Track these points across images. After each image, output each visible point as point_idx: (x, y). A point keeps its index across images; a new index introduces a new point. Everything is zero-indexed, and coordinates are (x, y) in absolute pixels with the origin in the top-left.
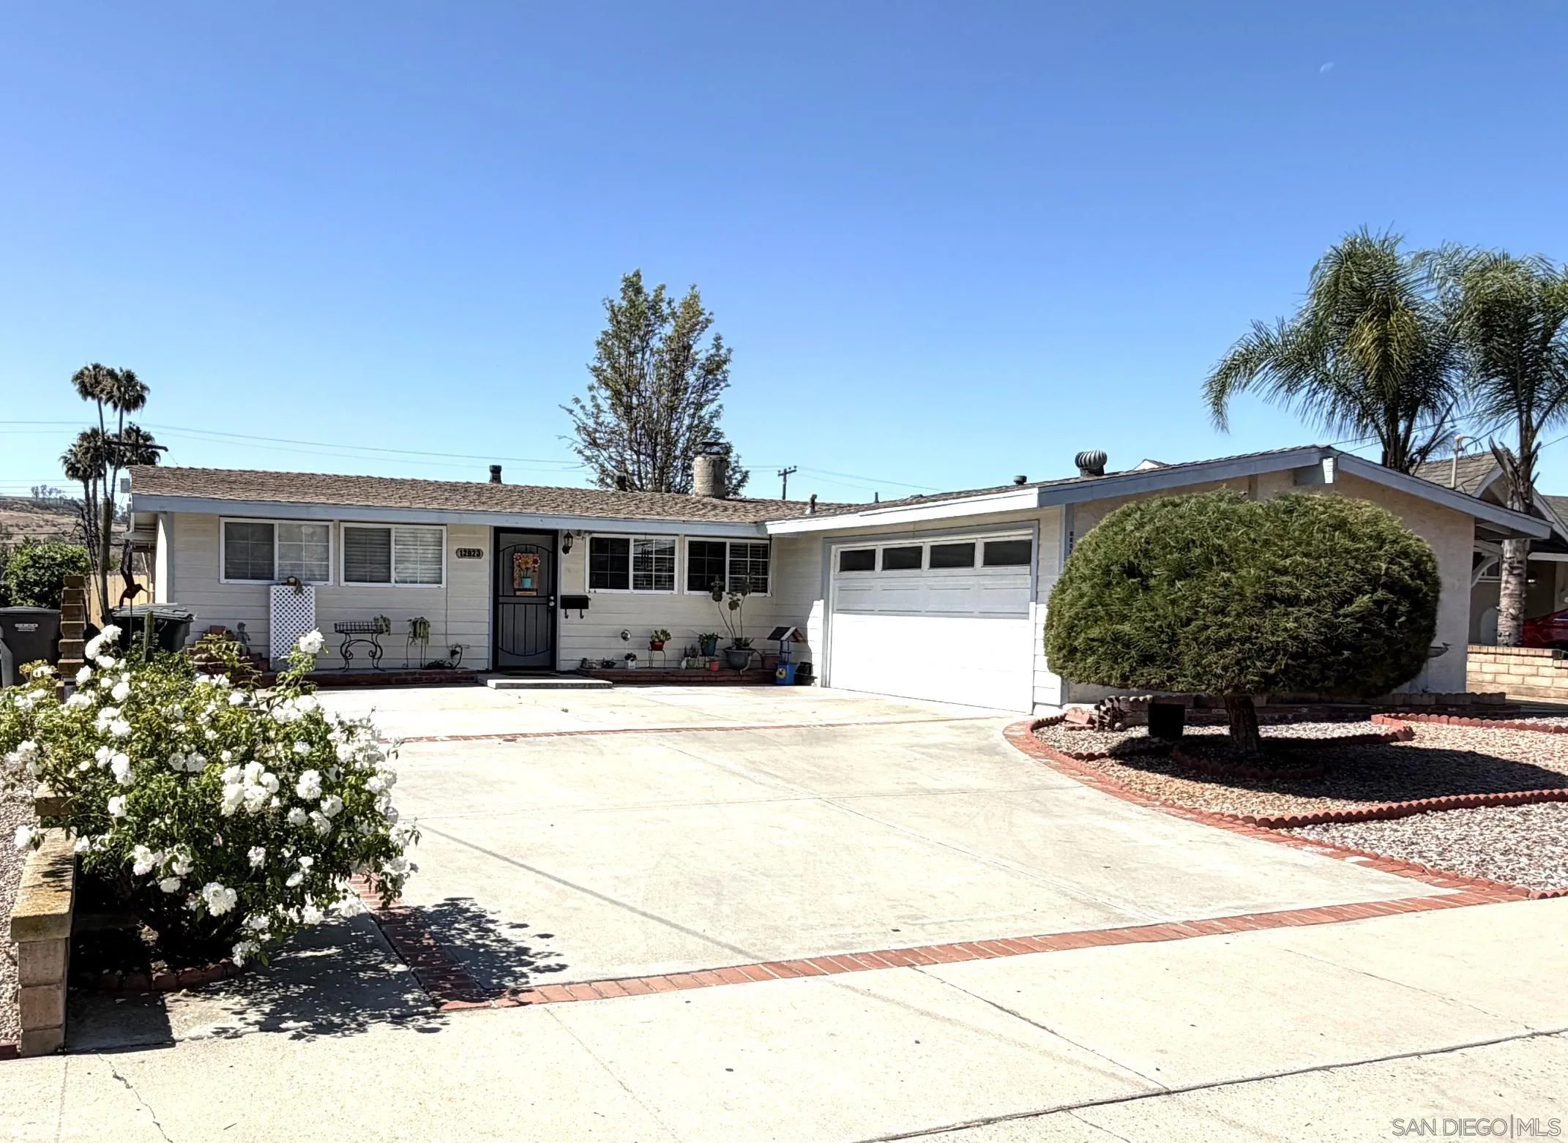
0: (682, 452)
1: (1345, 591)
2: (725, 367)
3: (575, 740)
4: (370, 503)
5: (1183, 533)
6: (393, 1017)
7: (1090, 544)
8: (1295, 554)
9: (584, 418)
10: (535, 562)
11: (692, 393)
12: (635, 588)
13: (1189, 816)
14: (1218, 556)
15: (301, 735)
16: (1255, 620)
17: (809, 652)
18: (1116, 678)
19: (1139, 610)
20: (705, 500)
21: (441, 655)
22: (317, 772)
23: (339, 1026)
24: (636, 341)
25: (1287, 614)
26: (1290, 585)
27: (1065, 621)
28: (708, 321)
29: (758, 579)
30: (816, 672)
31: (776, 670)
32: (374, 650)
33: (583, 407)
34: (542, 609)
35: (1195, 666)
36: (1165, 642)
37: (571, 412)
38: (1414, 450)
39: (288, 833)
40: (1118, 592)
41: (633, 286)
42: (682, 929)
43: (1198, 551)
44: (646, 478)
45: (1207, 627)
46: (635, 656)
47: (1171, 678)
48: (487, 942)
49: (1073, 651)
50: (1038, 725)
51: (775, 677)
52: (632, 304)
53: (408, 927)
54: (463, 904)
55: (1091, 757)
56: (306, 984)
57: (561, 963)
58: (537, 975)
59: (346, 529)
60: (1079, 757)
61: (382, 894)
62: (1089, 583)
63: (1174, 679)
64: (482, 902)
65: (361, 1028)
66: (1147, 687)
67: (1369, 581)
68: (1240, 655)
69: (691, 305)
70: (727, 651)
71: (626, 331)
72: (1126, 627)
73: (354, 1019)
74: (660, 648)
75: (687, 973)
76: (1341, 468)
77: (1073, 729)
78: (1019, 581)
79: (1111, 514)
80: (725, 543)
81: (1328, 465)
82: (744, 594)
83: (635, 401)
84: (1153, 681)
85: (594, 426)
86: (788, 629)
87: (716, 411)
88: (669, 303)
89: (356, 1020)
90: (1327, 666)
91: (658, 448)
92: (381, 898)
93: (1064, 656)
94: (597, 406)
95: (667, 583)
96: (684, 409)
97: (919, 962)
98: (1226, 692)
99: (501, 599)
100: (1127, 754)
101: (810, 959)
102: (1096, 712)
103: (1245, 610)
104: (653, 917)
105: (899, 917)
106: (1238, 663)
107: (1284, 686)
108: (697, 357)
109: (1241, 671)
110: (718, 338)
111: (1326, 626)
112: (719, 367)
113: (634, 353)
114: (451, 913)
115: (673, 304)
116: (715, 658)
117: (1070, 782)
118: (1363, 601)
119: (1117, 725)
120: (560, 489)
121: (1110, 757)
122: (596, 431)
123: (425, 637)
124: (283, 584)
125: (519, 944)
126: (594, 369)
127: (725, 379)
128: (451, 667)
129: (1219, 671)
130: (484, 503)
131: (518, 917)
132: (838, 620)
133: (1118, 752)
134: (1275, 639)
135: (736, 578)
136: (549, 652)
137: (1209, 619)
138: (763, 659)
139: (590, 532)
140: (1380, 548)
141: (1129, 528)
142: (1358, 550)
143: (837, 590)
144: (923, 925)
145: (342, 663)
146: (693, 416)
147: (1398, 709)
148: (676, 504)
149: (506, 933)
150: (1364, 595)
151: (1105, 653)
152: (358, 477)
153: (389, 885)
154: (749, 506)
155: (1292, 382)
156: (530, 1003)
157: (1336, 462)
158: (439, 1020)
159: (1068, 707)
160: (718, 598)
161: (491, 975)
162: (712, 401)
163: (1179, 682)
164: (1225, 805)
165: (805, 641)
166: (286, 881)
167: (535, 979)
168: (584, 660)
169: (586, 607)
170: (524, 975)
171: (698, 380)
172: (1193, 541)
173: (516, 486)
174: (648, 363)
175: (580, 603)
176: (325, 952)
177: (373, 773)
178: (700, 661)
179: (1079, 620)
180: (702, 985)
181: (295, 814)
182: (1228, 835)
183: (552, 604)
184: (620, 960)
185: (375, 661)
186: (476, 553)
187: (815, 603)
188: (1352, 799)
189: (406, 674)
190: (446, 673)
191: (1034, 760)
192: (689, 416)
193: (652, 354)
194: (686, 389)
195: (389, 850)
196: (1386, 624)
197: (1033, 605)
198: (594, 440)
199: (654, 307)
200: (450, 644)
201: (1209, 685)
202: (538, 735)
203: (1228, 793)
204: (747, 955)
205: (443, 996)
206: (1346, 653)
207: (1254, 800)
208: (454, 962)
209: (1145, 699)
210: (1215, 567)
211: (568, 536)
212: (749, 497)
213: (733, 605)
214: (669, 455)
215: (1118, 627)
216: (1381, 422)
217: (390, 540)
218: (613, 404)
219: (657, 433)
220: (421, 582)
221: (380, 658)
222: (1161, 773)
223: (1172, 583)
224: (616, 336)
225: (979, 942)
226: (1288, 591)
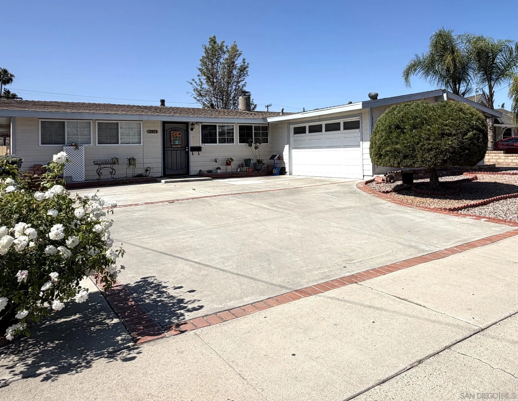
0: (233, 98)
1: (465, 131)
2: (247, 69)
3: (200, 201)
4: (109, 112)
5: (413, 114)
6: (109, 353)
7: (383, 119)
8: (449, 120)
9: (196, 86)
10: (180, 134)
11: (235, 78)
12: (219, 143)
13: (426, 210)
14: (425, 121)
15: (53, 206)
16: (439, 141)
17: (284, 163)
18: (396, 164)
19: (402, 140)
20: (244, 111)
21: (142, 172)
22: (62, 225)
23: (74, 365)
24: (215, 60)
25: (448, 139)
26: (448, 130)
27: (378, 145)
28: (240, 54)
29: (264, 138)
30: (287, 170)
31: (273, 170)
32: (112, 171)
33: (196, 82)
34: (183, 153)
35: (421, 158)
36: (411, 151)
37: (191, 83)
38: (461, 94)
39: (45, 259)
40: (395, 134)
41: (213, 41)
42: (255, 279)
43: (419, 120)
44: (220, 107)
45: (424, 145)
46: (220, 168)
47: (414, 163)
48: (163, 299)
49: (381, 155)
50: (367, 183)
51: (273, 173)
52: (213, 47)
53: (120, 296)
54: (150, 280)
55: (387, 192)
56: (57, 340)
57: (201, 305)
58: (189, 313)
59: (98, 123)
60: (384, 192)
61: (104, 284)
62: (384, 132)
63: (415, 163)
64: (160, 278)
65: (89, 365)
66: (406, 166)
67: (471, 128)
68: (435, 154)
69: (234, 48)
70: (255, 164)
71: (211, 56)
72: (398, 146)
73: (85, 359)
74: (230, 165)
75: (262, 301)
76: (449, 96)
77: (378, 183)
78: (356, 134)
79: (388, 109)
80: (252, 126)
81: (445, 95)
82: (260, 144)
83: (215, 80)
84: (408, 164)
85: (200, 89)
86: (276, 155)
87: (244, 84)
88: (226, 47)
89: (86, 359)
90: (462, 156)
91: (224, 96)
92: (104, 286)
93: (378, 158)
94: (201, 82)
95: (232, 141)
96: (233, 83)
97: (358, 280)
98: (432, 166)
99: (166, 149)
100: (398, 190)
101: (314, 286)
102: (385, 177)
103: (436, 138)
104: (242, 276)
105: (344, 261)
106: (435, 156)
107: (449, 163)
108: (237, 66)
109: (436, 159)
110: (244, 59)
111: (460, 143)
112: (245, 69)
113: (214, 64)
114: (143, 286)
115: (228, 48)
116: (251, 167)
117: (384, 201)
118: (470, 134)
119: (392, 181)
120: (188, 108)
121: (393, 192)
122: (201, 91)
123: (134, 165)
124: (69, 146)
125: (179, 298)
126: (200, 69)
127: (247, 73)
128: (146, 176)
129: (429, 159)
130: (158, 112)
131: (178, 283)
132: (294, 151)
133: (396, 190)
134: (446, 147)
135: (256, 138)
136: (186, 169)
137: (425, 142)
138: (268, 166)
139: (201, 123)
140: (473, 117)
141: (396, 113)
142: (467, 117)
143: (293, 142)
144: (354, 263)
145: (97, 177)
146: (236, 86)
147: (469, 171)
148: (233, 113)
149: (172, 292)
150: (470, 132)
151: (392, 155)
152: (104, 104)
153: (109, 279)
154: (259, 113)
155: (427, 73)
156: (186, 331)
157: (447, 94)
158: (136, 351)
159: (375, 176)
160: (250, 145)
161: (165, 317)
162: (243, 80)
163: (416, 164)
164: (435, 205)
165: (283, 159)
166: (41, 288)
167: (188, 316)
168: (200, 171)
169: (201, 151)
170: (182, 315)
171: (237, 73)
172: (417, 117)
173: (171, 107)
174: (219, 68)
175: (198, 149)
176: (73, 317)
177: (98, 223)
178: (245, 168)
179: (382, 145)
180: (270, 306)
181: (49, 249)
182: (442, 215)
183: (187, 150)
184: (229, 299)
185: (112, 175)
186: (156, 132)
187: (286, 146)
188: (471, 199)
189: (126, 180)
190: (144, 179)
191: (370, 195)
192: (235, 85)
193: (221, 64)
194: (233, 76)
195: (106, 261)
196: (477, 141)
197: (361, 142)
198: (200, 94)
199: (221, 48)
200: (145, 167)
201: (426, 164)
202: (183, 200)
203: (434, 201)
204: (287, 288)
205: (139, 335)
206: (467, 151)
207: (443, 202)
208: (145, 313)
209: (399, 172)
210: (425, 125)
211: (193, 124)
212: (259, 111)
213: (256, 148)
214: (228, 99)
215: (396, 146)
216: (452, 85)
217: (118, 127)
218: (207, 81)
219: (223, 92)
220: (132, 143)
221: (114, 174)
222: (411, 196)
223: (412, 131)
224: (207, 58)
225: (378, 268)
226: (448, 131)
